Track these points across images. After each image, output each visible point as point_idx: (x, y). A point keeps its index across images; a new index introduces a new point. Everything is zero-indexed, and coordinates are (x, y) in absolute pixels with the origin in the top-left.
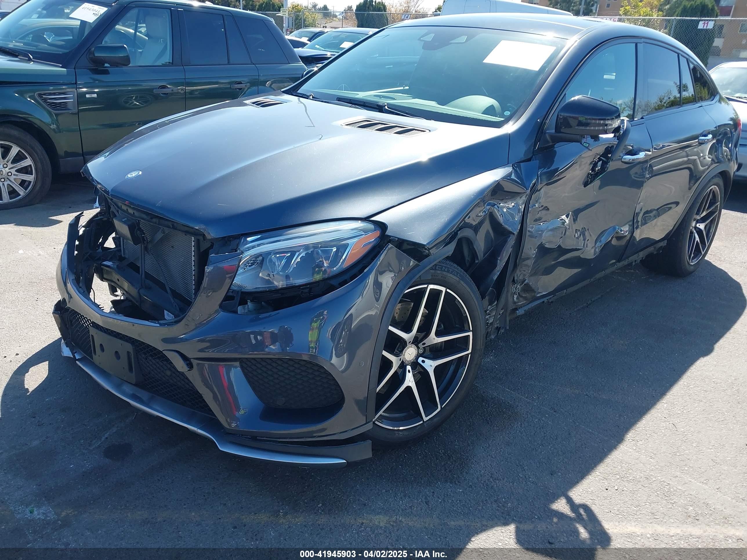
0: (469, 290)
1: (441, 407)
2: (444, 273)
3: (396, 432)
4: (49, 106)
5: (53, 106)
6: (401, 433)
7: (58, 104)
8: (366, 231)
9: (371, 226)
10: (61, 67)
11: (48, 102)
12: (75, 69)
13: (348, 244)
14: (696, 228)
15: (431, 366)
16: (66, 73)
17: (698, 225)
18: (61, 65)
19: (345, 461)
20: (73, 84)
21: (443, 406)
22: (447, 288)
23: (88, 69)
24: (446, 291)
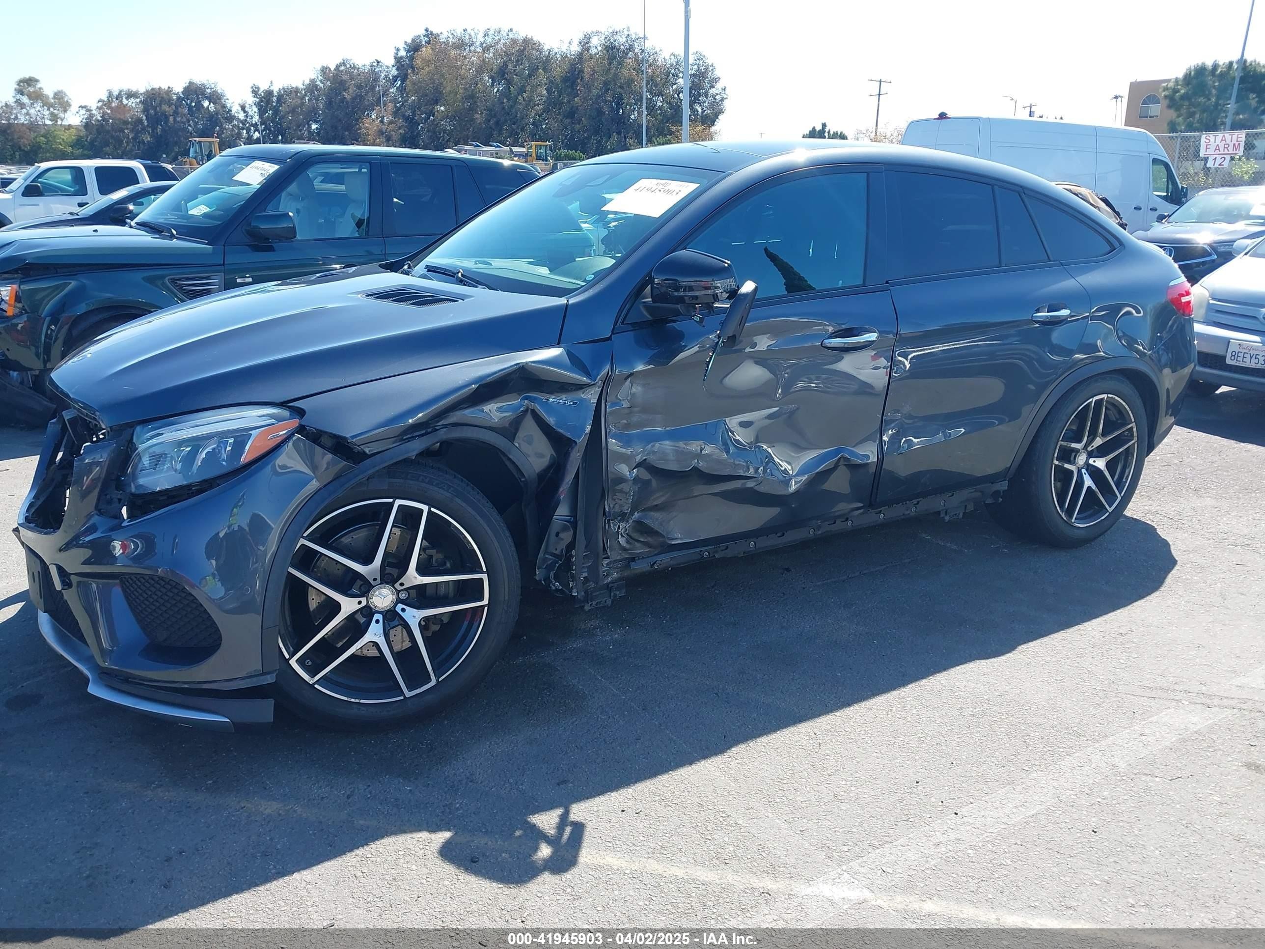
0: (474, 513)
1: (437, 680)
2: (423, 485)
3: (355, 706)
4: (185, 295)
5: (191, 294)
6: (363, 708)
7: (198, 292)
8: (279, 419)
9: (286, 413)
10: (207, 244)
11: (184, 290)
12: (224, 246)
13: (251, 434)
14: (1088, 466)
15: (414, 617)
16: (211, 251)
17: (1091, 461)
18: (207, 242)
19: (228, 720)
20: (220, 265)
21: (440, 680)
22: (430, 505)
23: (247, 245)
24: (430, 512)
